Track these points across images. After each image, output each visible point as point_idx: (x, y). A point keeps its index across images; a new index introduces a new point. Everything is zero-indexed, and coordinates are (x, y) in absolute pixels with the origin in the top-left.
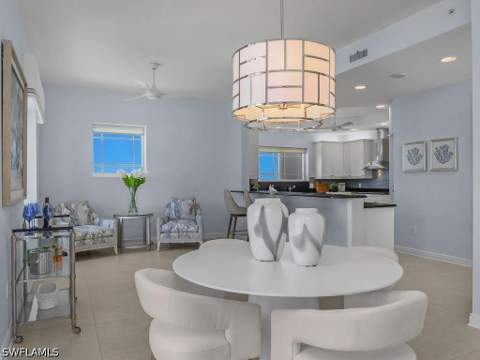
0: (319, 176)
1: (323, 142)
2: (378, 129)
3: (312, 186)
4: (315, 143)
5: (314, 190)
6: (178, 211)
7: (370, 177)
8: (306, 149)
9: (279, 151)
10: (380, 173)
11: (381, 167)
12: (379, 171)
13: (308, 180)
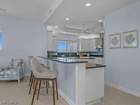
0: (80, 51)
1: (81, 39)
2: (100, 34)
3: (78, 54)
4: (79, 39)
5: (79, 56)
6: (13, 65)
7: (98, 51)
8: (76, 41)
9: (66, 42)
10: (101, 50)
11: (101, 47)
12: (101, 49)
13: (76, 52)
